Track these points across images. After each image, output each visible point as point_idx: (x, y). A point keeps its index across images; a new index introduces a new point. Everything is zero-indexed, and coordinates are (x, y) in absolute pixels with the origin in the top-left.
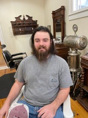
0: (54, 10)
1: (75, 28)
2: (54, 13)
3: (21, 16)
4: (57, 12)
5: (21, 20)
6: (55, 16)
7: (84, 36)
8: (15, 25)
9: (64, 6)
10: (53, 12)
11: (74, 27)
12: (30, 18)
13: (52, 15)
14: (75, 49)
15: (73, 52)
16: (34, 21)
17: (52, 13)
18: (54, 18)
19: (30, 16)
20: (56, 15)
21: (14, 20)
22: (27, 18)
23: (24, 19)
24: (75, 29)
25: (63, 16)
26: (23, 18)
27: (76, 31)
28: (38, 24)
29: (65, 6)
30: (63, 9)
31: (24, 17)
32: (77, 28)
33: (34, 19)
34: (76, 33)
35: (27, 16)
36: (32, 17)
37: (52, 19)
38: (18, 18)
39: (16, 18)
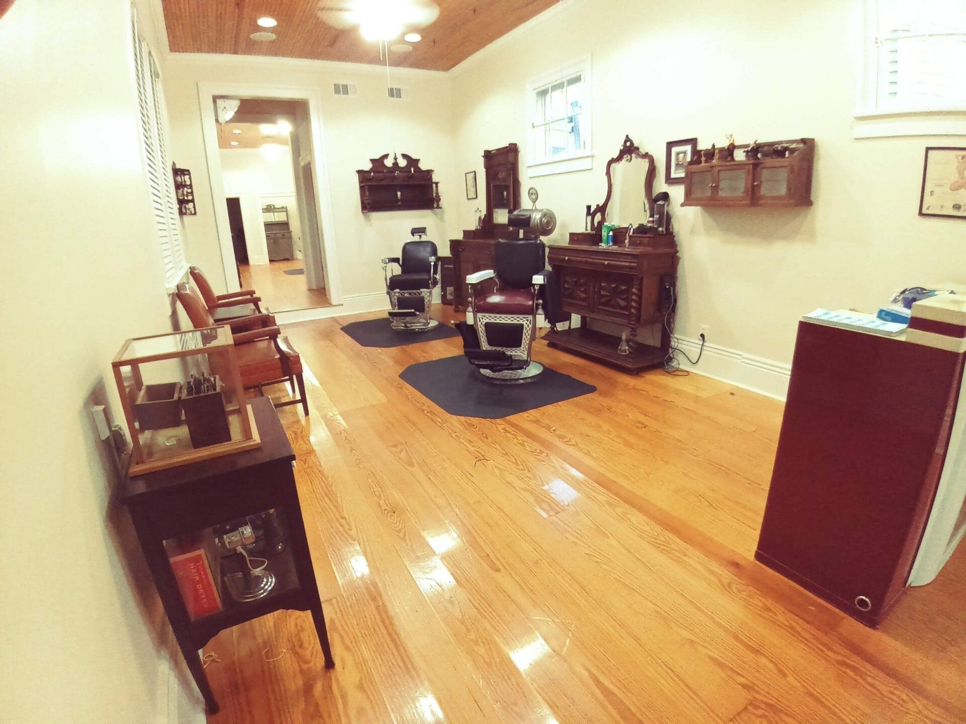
0: (490, 149)
1: (534, 195)
2: (488, 155)
3: (386, 156)
4: (496, 155)
5: (387, 167)
6: (493, 164)
7: (550, 211)
8: (368, 180)
9: (516, 145)
10: (486, 152)
11: (531, 191)
12: (413, 162)
13: (483, 159)
16: (425, 171)
17: (483, 154)
18: (488, 168)
19: (414, 157)
20: (496, 161)
21: (367, 166)
22: (402, 163)
23: (396, 164)
24: (533, 197)
25: (513, 168)
26: (393, 161)
27: (534, 201)
28: (434, 180)
29: (518, 144)
30: (513, 150)
31: (396, 159)
32: (536, 194)
33: (423, 166)
34: (536, 203)
35: (405, 156)
36: (418, 160)
38: (378, 163)
39: (373, 161)
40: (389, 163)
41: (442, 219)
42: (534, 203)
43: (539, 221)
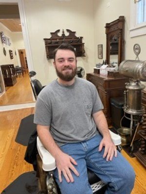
0: (109, 23)
1: (137, 49)
2: (108, 26)
3: (58, 31)
4: (113, 25)
5: (58, 36)
6: (110, 31)
8: (49, 44)
9: (123, 17)
10: (107, 24)
11: (136, 47)
12: (72, 33)
13: (105, 29)
14: (135, 80)
15: (133, 84)
16: (78, 38)
17: (105, 26)
18: (108, 34)
19: (73, 31)
20: (112, 29)
21: (49, 37)
22: (67, 34)
23: (63, 35)
24: (137, 51)
25: (122, 31)
26: (62, 33)
27: (138, 54)
28: (83, 42)
29: (125, 16)
30: (122, 20)
31: (63, 32)
32: (139, 49)
33: (78, 35)
34: (139, 56)
35: (68, 30)
36: (75, 32)
37: (106, 35)
38: (54, 34)
39: (52, 33)
40: (60, 34)
41: (87, 61)
42: (137, 55)
43: (141, 70)
